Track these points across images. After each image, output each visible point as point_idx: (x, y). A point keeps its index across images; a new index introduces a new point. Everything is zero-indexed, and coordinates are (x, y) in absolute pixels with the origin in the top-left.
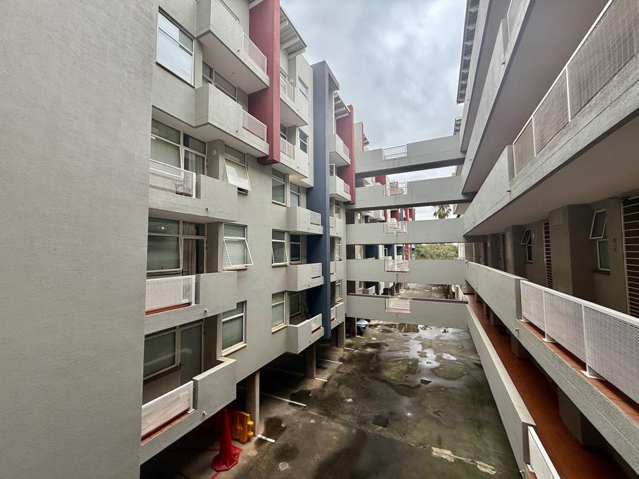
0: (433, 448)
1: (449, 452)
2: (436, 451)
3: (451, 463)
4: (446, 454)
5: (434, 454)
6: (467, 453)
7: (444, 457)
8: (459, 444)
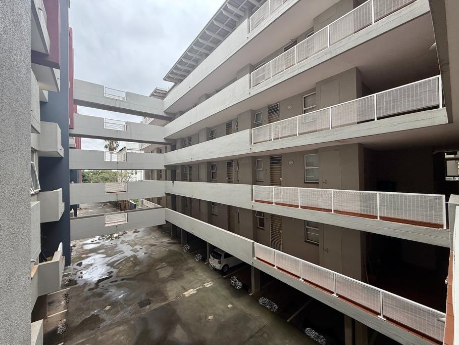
0: (184, 294)
1: (192, 290)
2: (187, 294)
3: (196, 294)
4: (191, 291)
5: (187, 295)
6: (198, 285)
7: (192, 293)
8: (192, 283)
